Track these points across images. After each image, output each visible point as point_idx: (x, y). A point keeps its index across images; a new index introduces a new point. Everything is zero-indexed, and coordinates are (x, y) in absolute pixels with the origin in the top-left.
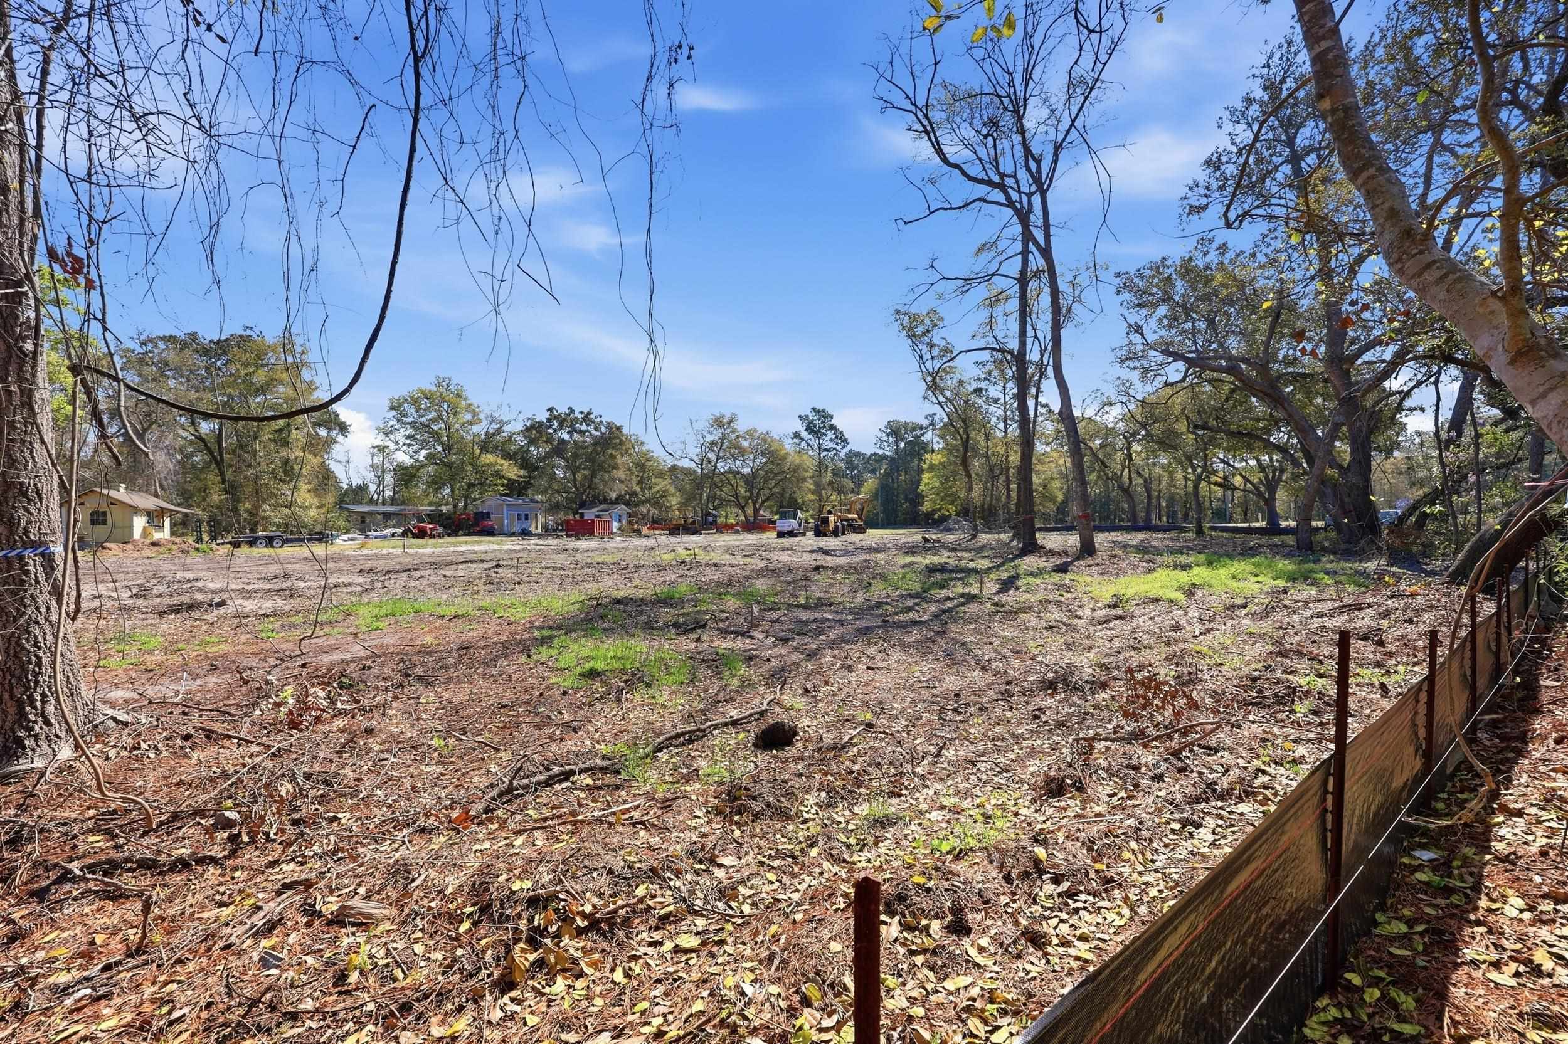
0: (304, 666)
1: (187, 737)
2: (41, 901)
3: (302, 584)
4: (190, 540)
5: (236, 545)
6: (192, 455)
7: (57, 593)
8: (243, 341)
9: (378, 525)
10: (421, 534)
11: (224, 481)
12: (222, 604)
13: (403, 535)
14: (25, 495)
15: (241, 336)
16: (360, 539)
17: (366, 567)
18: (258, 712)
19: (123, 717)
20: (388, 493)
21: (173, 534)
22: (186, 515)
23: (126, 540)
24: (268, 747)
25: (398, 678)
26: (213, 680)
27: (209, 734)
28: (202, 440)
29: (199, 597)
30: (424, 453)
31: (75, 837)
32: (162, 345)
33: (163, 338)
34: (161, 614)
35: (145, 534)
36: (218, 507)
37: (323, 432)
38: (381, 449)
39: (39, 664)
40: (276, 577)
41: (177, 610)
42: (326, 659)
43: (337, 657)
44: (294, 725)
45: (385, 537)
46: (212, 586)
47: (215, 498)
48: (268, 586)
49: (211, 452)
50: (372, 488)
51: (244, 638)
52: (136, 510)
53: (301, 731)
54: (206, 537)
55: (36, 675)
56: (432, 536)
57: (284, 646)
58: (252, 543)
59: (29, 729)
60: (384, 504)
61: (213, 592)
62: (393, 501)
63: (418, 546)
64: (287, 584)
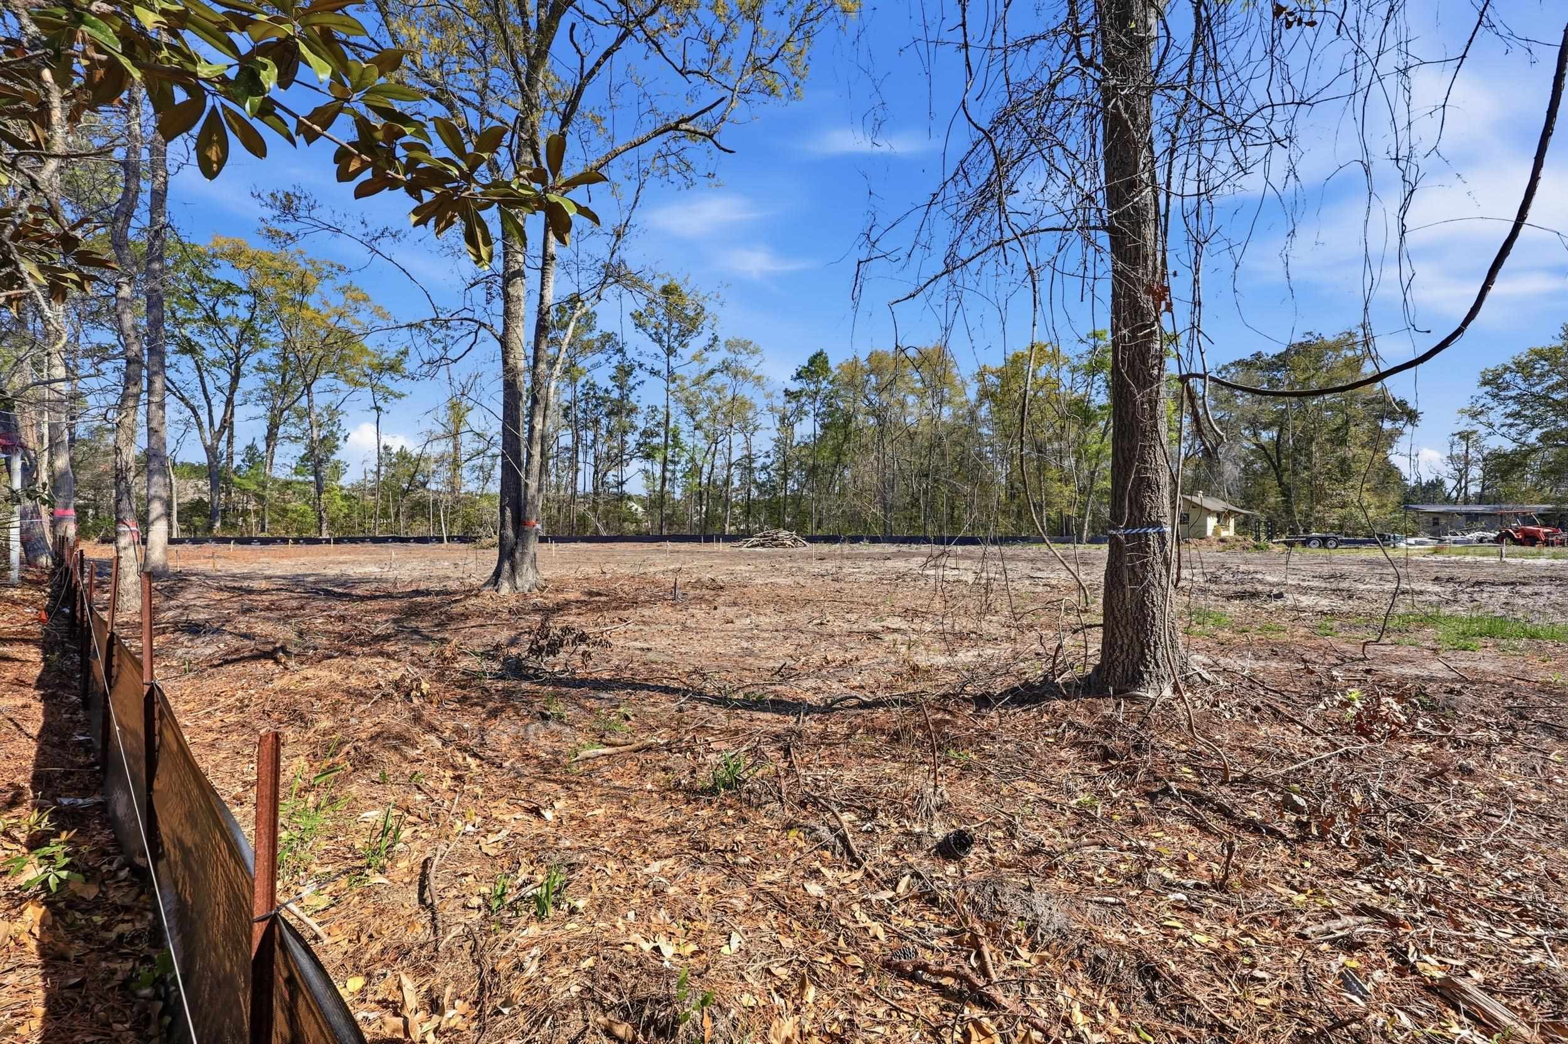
0: (1368, 672)
1: (1257, 709)
2: (1152, 802)
3: (1361, 587)
4: (1250, 539)
5: (1290, 544)
6: (1253, 462)
7: (1167, 564)
8: (1303, 349)
9: (1459, 528)
10: (1530, 539)
11: (1281, 484)
12: (1280, 596)
13: (1498, 540)
14: (1149, 486)
15: (1301, 344)
16: (1432, 544)
17: (1445, 574)
18: (1322, 706)
19: (1206, 676)
20: (1474, 489)
21: (1237, 532)
22: (1247, 516)
23: (1202, 536)
24: (1335, 746)
25: (1505, 718)
26: (1274, 664)
27: (1276, 712)
28: (1263, 448)
29: (1260, 588)
30: (1537, 432)
31: (1173, 762)
32: (1233, 370)
33: (1233, 364)
34: (1229, 598)
35: (1216, 532)
36: (1275, 510)
37: (1387, 425)
38: (1465, 436)
39: (1154, 618)
40: (1332, 576)
41: (1241, 596)
42: (1395, 670)
43: (1409, 670)
44: (1363, 731)
45: (1469, 541)
46: (1269, 578)
47: (1272, 500)
48: (1323, 585)
49: (1270, 459)
50: (1450, 484)
51: (1302, 631)
52: (1209, 512)
53: (1372, 741)
54: (1263, 537)
55: (1153, 626)
56: (1547, 543)
57: (1345, 647)
58: (1305, 543)
59: (1147, 667)
60: (1467, 501)
61: (1271, 585)
62: (1481, 499)
63: (1522, 555)
64: (1345, 585)
